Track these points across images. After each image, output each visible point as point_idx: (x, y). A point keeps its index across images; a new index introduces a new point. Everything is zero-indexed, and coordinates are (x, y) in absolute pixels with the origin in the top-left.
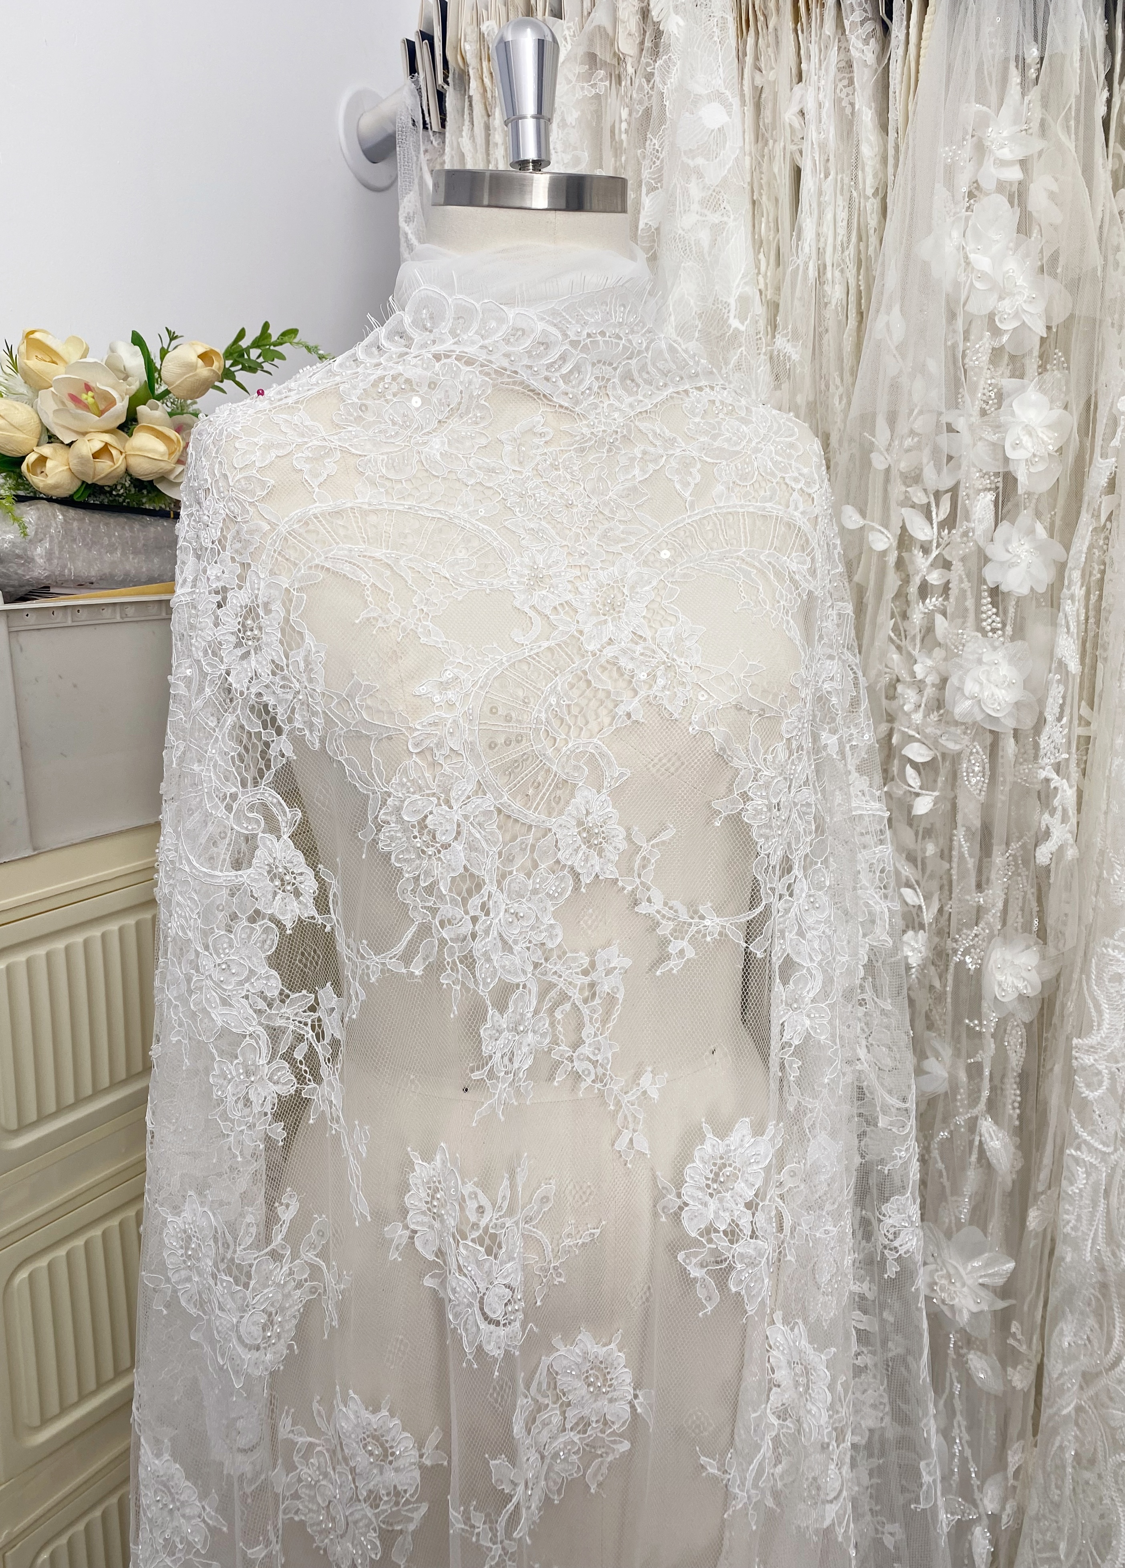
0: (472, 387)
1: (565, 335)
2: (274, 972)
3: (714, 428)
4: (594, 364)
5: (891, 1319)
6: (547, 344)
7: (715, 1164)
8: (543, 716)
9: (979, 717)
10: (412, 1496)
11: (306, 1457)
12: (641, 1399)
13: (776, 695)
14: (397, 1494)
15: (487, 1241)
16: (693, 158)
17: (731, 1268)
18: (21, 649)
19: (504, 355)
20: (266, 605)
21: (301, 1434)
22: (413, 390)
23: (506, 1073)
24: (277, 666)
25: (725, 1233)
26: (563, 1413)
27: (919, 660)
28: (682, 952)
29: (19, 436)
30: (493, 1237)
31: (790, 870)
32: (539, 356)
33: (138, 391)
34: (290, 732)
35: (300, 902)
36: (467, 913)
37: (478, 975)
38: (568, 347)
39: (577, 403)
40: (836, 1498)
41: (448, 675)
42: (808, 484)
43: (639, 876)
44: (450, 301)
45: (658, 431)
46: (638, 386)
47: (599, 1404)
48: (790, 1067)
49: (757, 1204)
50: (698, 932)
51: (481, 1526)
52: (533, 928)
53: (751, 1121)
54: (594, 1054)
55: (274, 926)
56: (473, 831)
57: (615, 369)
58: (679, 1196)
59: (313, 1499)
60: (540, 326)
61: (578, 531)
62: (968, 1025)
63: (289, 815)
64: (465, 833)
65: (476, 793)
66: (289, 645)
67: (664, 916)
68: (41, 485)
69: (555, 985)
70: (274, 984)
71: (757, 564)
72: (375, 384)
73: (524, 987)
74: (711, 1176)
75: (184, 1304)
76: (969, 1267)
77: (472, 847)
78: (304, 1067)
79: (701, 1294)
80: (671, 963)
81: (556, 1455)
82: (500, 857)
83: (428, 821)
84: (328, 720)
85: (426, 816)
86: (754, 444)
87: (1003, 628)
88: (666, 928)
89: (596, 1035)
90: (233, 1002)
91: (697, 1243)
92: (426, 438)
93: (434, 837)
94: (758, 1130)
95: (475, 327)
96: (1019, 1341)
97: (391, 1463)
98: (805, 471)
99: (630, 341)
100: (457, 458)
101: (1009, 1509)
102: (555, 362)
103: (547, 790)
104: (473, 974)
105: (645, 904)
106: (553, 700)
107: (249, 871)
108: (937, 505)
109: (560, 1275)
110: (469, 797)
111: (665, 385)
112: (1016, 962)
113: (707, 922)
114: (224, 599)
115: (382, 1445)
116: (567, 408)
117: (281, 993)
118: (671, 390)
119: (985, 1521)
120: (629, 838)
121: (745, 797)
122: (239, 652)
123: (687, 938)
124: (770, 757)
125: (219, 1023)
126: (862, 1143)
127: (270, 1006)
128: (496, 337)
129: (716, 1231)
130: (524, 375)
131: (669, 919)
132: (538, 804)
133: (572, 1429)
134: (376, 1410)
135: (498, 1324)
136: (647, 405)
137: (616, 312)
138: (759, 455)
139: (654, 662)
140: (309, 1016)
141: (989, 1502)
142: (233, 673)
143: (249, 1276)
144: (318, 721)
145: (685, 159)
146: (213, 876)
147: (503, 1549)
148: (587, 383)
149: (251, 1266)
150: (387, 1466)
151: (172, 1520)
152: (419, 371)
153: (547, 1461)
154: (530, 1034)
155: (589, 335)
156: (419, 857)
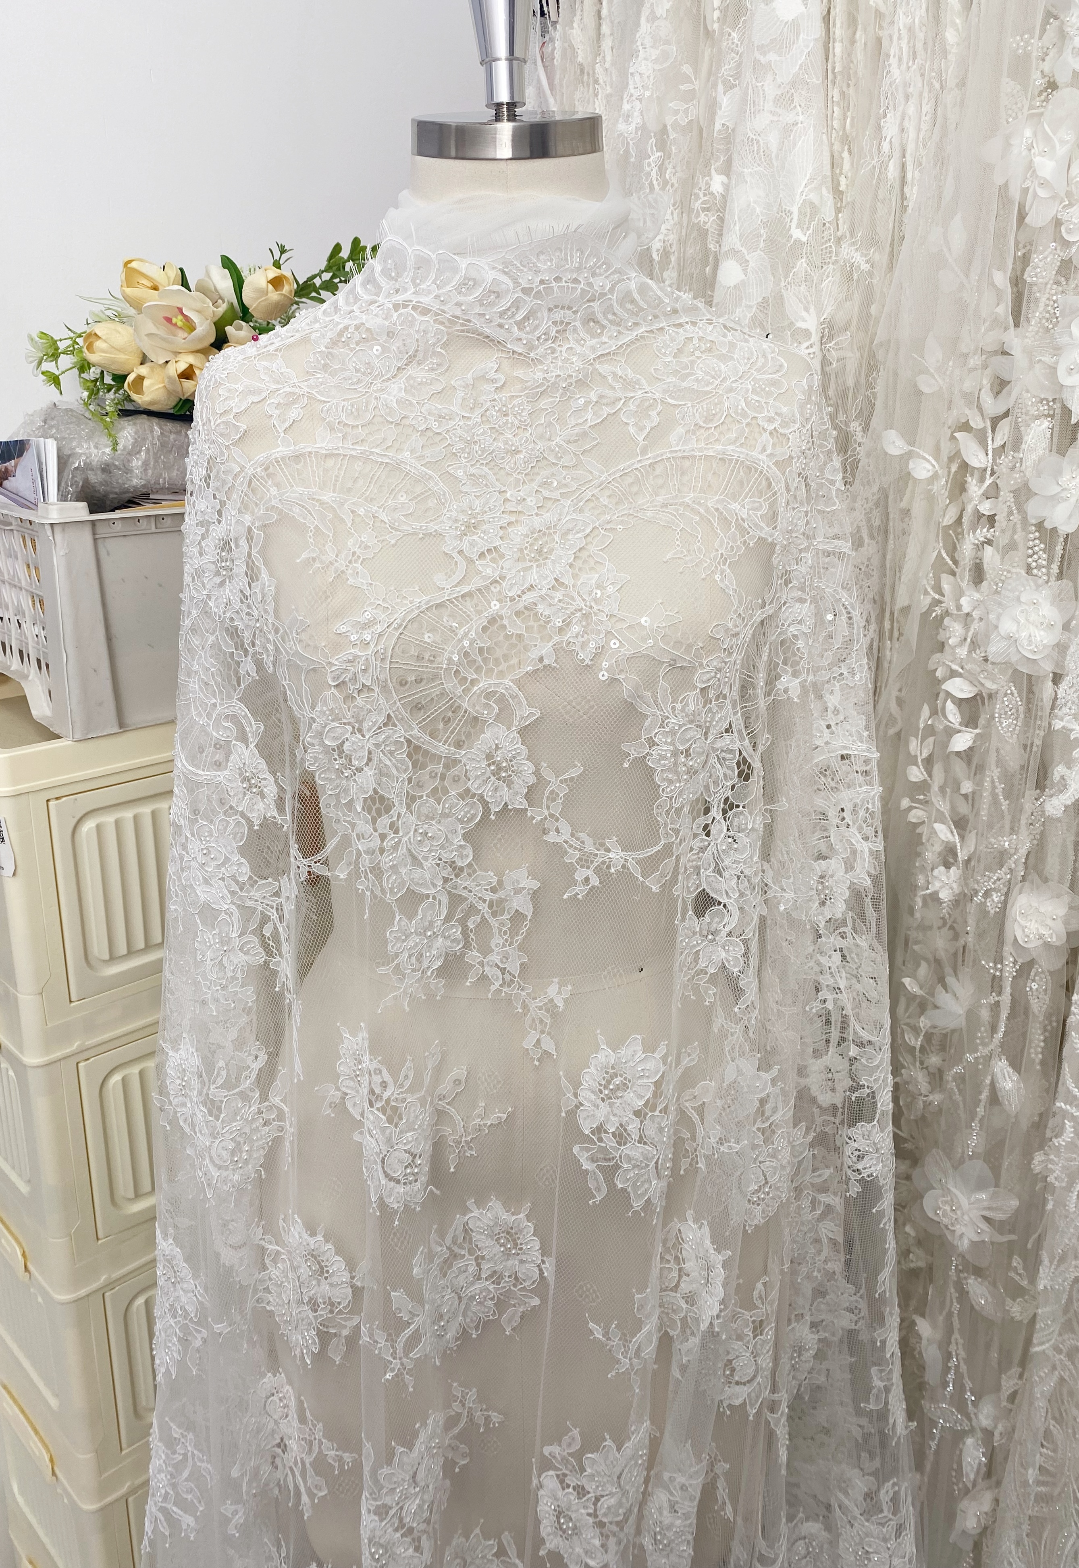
0: (429, 335)
1: (516, 283)
2: (243, 860)
3: (686, 368)
4: (550, 310)
5: (913, 1234)
6: (498, 293)
7: (607, 1073)
8: (455, 658)
9: (1014, 659)
10: (344, 1308)
11: (275, 1261)
12: (547, 1265)
13: (690, 646)
14: (332, 1304)
15: (389, 1111)
16: (764, 54)
17: (617, 1167)
18: (108, 554)
19: (456, 304)
20: (236, 540)
21: (270, 1243)
22: (376, 339)
23: (413, 971)
24: (244, 595)
25: (613, 1133)
26: (478, 1265)
27: (967, 593)
28: (587, 879)
29: (122, 357)
30: (395, 1109)
31: (707, 811)
32: (491, 304)
33: (224, 314)
34: (255, 654)
35: (265, 804)
36: (375, 830)
37: (384, 884)
38: (520, 294)
39: (532, 348)
40: (749, 1382)
41: (368, 616)
42: (785, 425)
43: (548, 808)
44: (410, 251)
45: (620, 373)
46: (603, 327)
47: (510, 1263)
48: (706, 993)
49: (646, 1114)
50: (603, 863)
51: (382, 1343)
52: (442, 847)
53: (643, 1039)
54: (502, 962)
55: (244, 822)
56: (383, 758)
57: (575, 312)
58: (576, 1095)
59: (279, 1295)
60: (491, 275)
61: (519, 477)
62: (984, 966)
63: (254, 727)
64: (375, 760)
65: (385, 725)
66: (252, 578)
67: (571, 846)
68: (139, 401)
69: (467, 899)
70: (245, 871)
71: (702, 511)
72: (340, 334)
73: (434, 898)
74: (603, 1083)
75: (182, 1123)
76: (972, 1199)
77: (382, 773)
78: (271, 943)
79: (591, 1185)
80: (577, 889)
81: (472, 1298)
82: (410, 783)
83: (345, 747)
84: (277, 648)
85: (343, 742)
86: (728, 383)
87: (1048, 567)
88: (573, 855)
89: (504, 946)
90: (212, 882)
91: (587, 1139)
92: (385, 384)
93: (350, 760)
94: (649, 1048)
95: (432, 276)
96: (1020, 1275)
97: (326, 1278)
98: (785, 410)
99: (590, 285)
100: (411, 404)
101: (1000, 1427)
102: (508, 309)
103: (458, 725)
104: (380, 883)
105: (553, 833)
106: (466, 643)
107: (225, 772)
108: (993, 431)
109: (471, 1148)
110: (380, 728)
111: (636, 324)
112: (1042, 910)
113: (611, 855)
114: (207, 531)
115: (319, 1263)
116: (520, 354)
117: (250, 878)
118: (644, 329)
119: (979, 1434)
120: (537, 773)
121: (652, 743)
122: (218, 580)
123: (592, 867)
124: (679, 706)
125: (202, 899)
126: (853, 1067)
127: (241, 889)
128: (448, 288)
129: (606, 1132)
130: (477, 323)
131: (576, 848)
132: (449, 737)
133: (486, 1279)
134: (313, 1234)
135: (398, 1182)
136: (611, 347)
137: (572, 257)
138: (733, 394)
139: (572, 609)
140: (274, 901)
141: (985, 1416)
142: (213, 598)
143: (219, 1109)
144: (271, 647)
145: (758, 55)
146: (196, 774)
147: (402, 1364)
148: (542, 329)
149: (222, 1102)
150: (323, 1280)
151: (175, 1290)
152: (379, 320)
153: (464, 1301)
154: (440, 940)
155: (542, 282)
156: (338, 777)
